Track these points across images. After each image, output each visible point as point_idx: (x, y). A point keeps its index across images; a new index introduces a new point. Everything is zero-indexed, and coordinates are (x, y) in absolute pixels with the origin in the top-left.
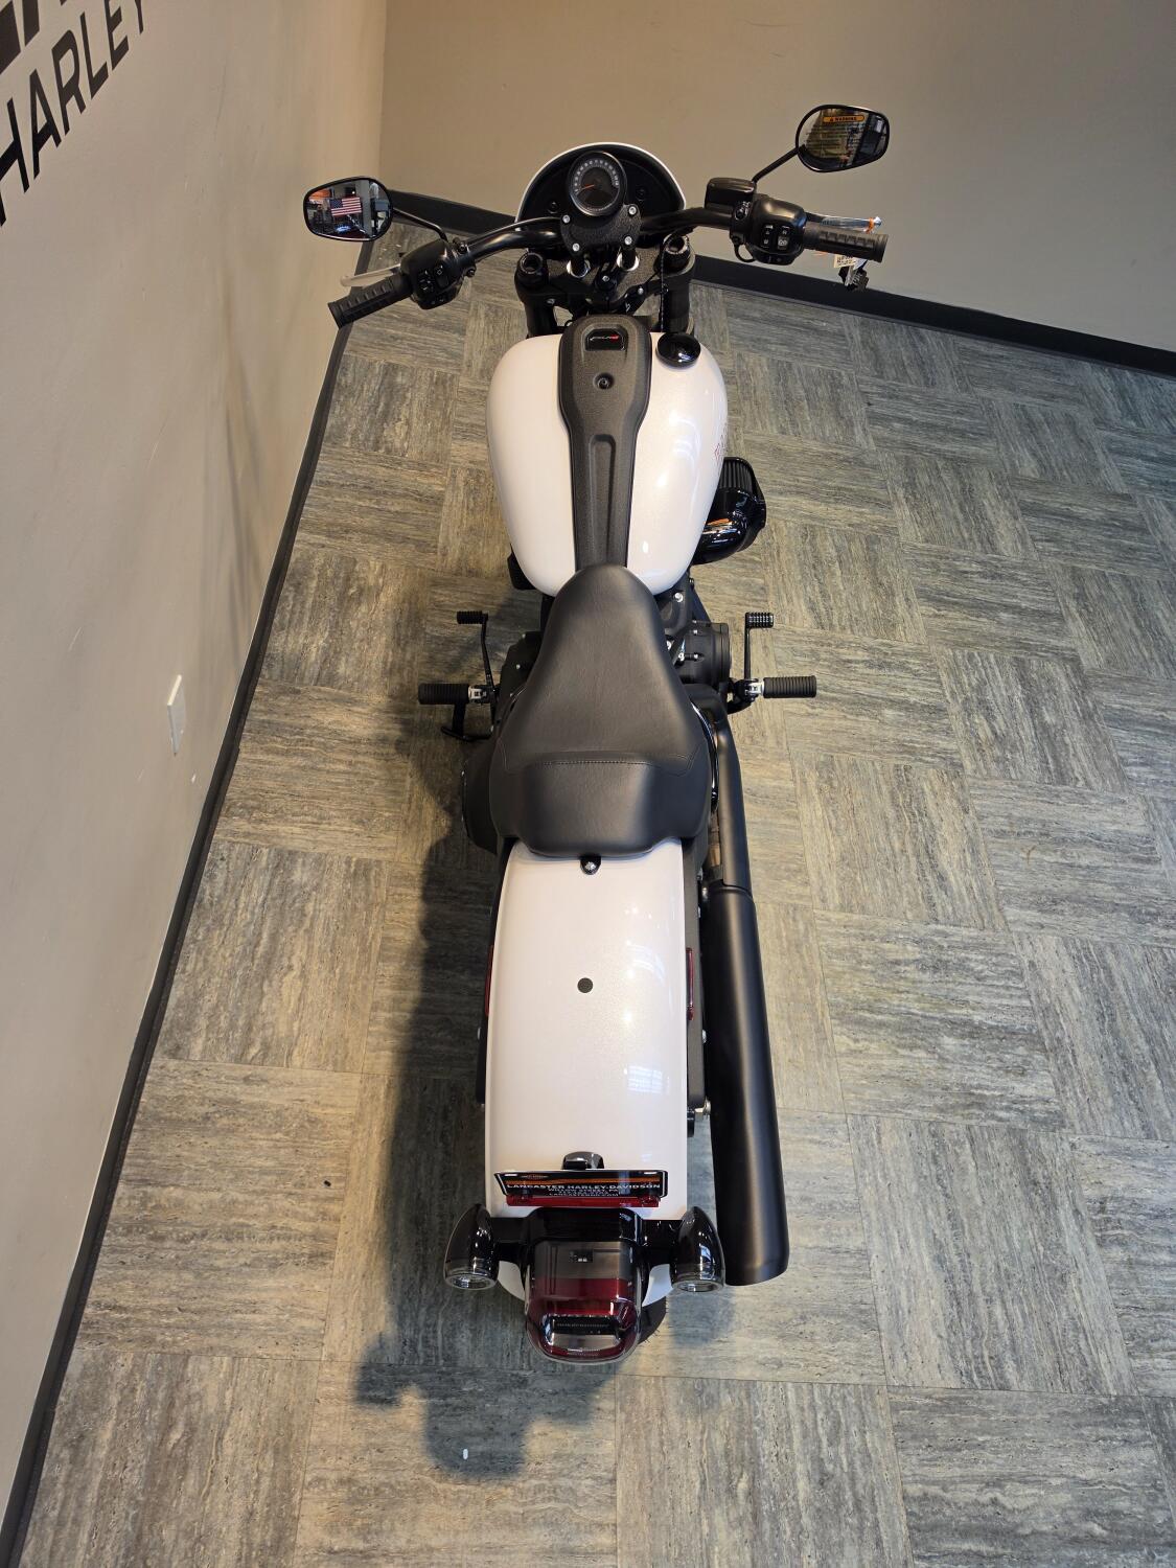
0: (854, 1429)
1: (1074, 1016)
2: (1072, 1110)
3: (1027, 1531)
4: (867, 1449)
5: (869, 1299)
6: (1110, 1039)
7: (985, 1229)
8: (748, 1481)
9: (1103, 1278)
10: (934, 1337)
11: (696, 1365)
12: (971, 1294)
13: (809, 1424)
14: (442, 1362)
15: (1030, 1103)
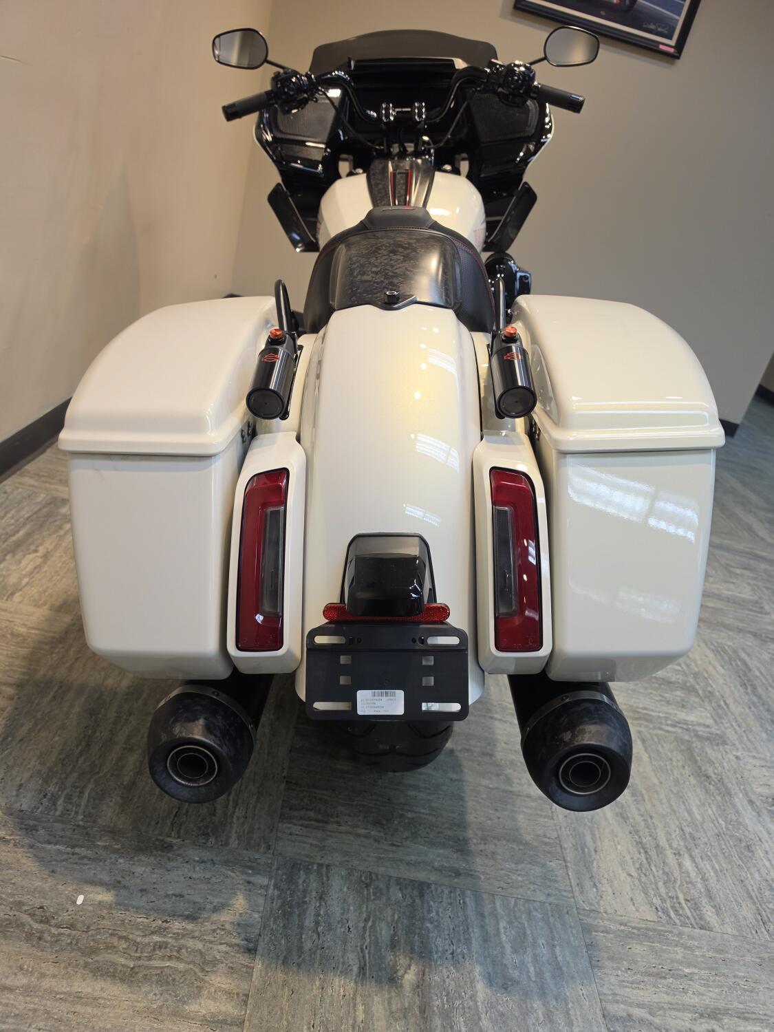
0: (541, 941)
1: (721, 681)
2: (730, 734)
4: (558, 963)
5: (553, 835)
6: (755, 699)
7: (665, 801)
8: (417, 974)
10: (624, 874)
11: (365, 860)
12: (657, 846)
13: (491, 930)
14: (80, 817)
15: (693, 725)
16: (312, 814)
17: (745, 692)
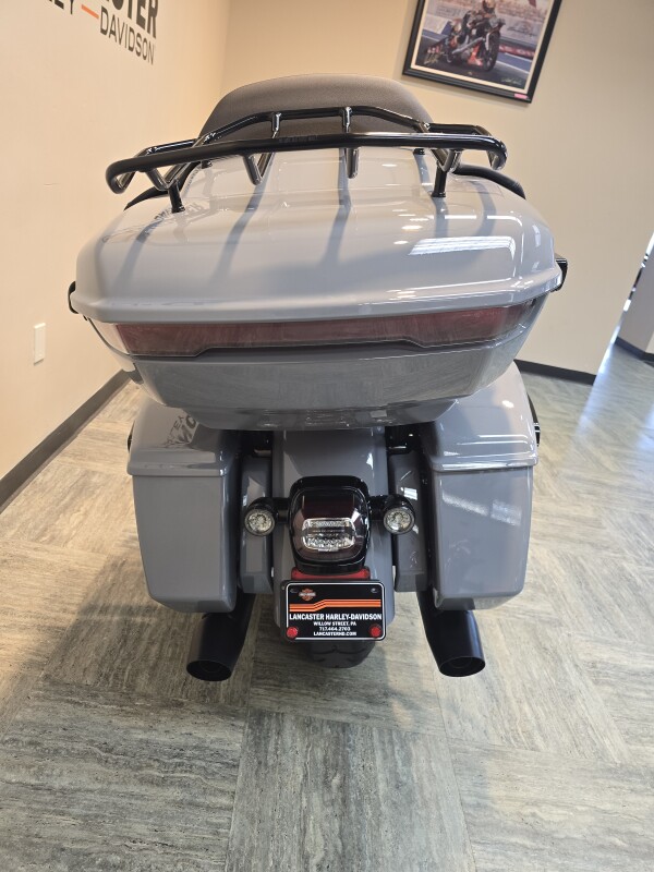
0: (422, 758)
1: (563, 580)
2: (565, 618)
3: (563, 836)
4: (432, 772)
5: (433, 691)
6: (587, 593)
7: (513, 666)
8: (341, 779)
9: (600, 700)
10: (480, 716)
11: (307, 710)
12: (505, 697)
13: (389, 751)
14: (124, 687)
15: (538, 613)
16: (271, 681)
17: (581, 589)
